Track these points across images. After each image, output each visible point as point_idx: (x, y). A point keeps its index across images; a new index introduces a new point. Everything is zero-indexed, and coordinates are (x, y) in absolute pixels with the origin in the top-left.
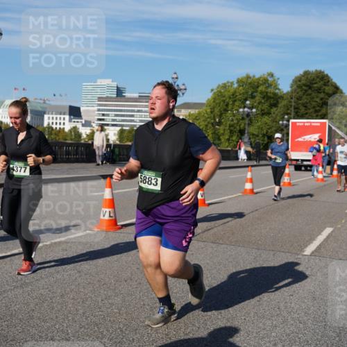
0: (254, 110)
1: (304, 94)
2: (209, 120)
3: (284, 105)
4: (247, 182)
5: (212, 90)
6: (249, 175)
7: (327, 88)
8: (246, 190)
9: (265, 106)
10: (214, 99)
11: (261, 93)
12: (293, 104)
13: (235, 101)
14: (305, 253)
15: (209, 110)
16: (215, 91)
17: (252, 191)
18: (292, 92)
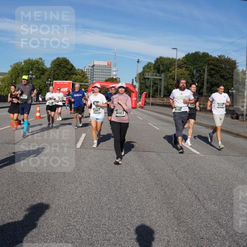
0: (34, 76)
1: (57, 69)
2: (9, 81)
3: (48, 75)
4: (37, 112)
5: (11, 66)
6: (38, 109)
7: (68, 66)
8: (37, 116)
9: (38, 74)
10: (12, 70)
11: (36, 68)
12: (52, 74)
13: (23, 72)
14: (77, 147)
15: (9, 77)
16: (13, 66)
17: (40, 117)
18: (52, 67)
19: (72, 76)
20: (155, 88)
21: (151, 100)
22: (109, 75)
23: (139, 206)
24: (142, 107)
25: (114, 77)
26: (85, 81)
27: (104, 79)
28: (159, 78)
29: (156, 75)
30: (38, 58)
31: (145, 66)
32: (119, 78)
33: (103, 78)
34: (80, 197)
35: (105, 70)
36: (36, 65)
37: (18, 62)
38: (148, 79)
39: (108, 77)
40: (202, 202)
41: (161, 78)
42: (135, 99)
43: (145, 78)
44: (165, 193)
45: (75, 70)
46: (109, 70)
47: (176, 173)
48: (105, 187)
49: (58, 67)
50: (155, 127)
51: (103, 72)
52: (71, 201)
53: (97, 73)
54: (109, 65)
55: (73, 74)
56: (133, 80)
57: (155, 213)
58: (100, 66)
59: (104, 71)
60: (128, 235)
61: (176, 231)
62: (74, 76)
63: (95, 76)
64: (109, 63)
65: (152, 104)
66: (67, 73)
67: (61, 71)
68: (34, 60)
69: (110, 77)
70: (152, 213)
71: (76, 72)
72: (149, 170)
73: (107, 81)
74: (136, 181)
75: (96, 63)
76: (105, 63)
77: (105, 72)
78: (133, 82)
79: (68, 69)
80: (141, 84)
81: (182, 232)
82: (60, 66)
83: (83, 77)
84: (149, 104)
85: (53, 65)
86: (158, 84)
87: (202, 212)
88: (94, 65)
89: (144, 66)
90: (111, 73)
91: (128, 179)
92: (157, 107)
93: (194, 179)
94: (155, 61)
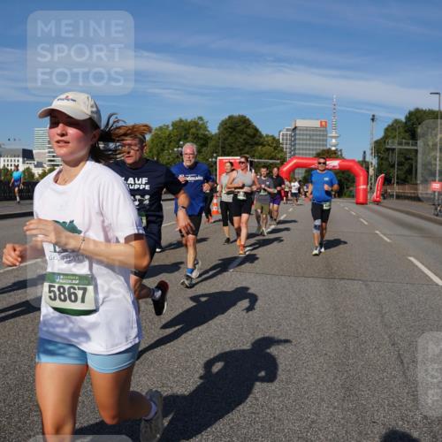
1: (230, 136)
3: (213, 145)
7: (248, 130)
11: (193, 134)
12: (221, 144)
13: (171, 142)
18: (219, 134)
19: (256, 147)
20: (407, 167)
21: (396, 189)
22: (323, 145)
23: (291, 365)
24: (377, 203)
25: (333, 148)
26: (279, 156)
27: (314, 152)
28: (413, 148)
29: (408, 144)
30: (196, 117)
31: (389, 126)
32: (341, 150)
33: (313, 150)
34: (200, 346)
35: (317, 135)
36: (193, 130)
37: (161, 125)
38: (393, 150)
39: (322, 148)
40: (406, 365)
41: (415, 148)
42: (364, 187)
43: (388, 150)
44: (347, 348)
45: (261, 136)
46: (323, 135)
47: (382, 317)
48: (247, 334)
49: (231, 133)
50: (386, 238)
51: (313, 140)
52: (182, 351)
53: (301, 142)
54: (324, 127)
55: (257, 144)
56: (365, 153)
57: (312, 378)
58: (307, 129)
59: (315, 138)
60: (250, 407)
61: (335, 408)
62: (260, 147)
63: (297, 147)
64: (324, 123)
65: (398, 197)
66: (247, 143)
67: (236, 139)
68: (189, 120)
69: (325, 148)
70: (307, 378)
71: (262, 140)
72: (336, 309)
73: (319, 155)
74: (304, 327)
75: (300, 123)
76: (316, 124)
77: (317, 140)
78: (364, 157)
79: (249, 135)
80: (381, 159)
81: (343, 409)
82: (234, 130)
83: (275, 149)
84: (392, 196)
85: (221, 129)
86: (412, 159)
87: (397, 382)
88: (296, 128)
89: (386, 126)
90: (326, 140)
91: (293, 323)
92: (406, 202)
93: (412, 327)
94: (406, 118)
